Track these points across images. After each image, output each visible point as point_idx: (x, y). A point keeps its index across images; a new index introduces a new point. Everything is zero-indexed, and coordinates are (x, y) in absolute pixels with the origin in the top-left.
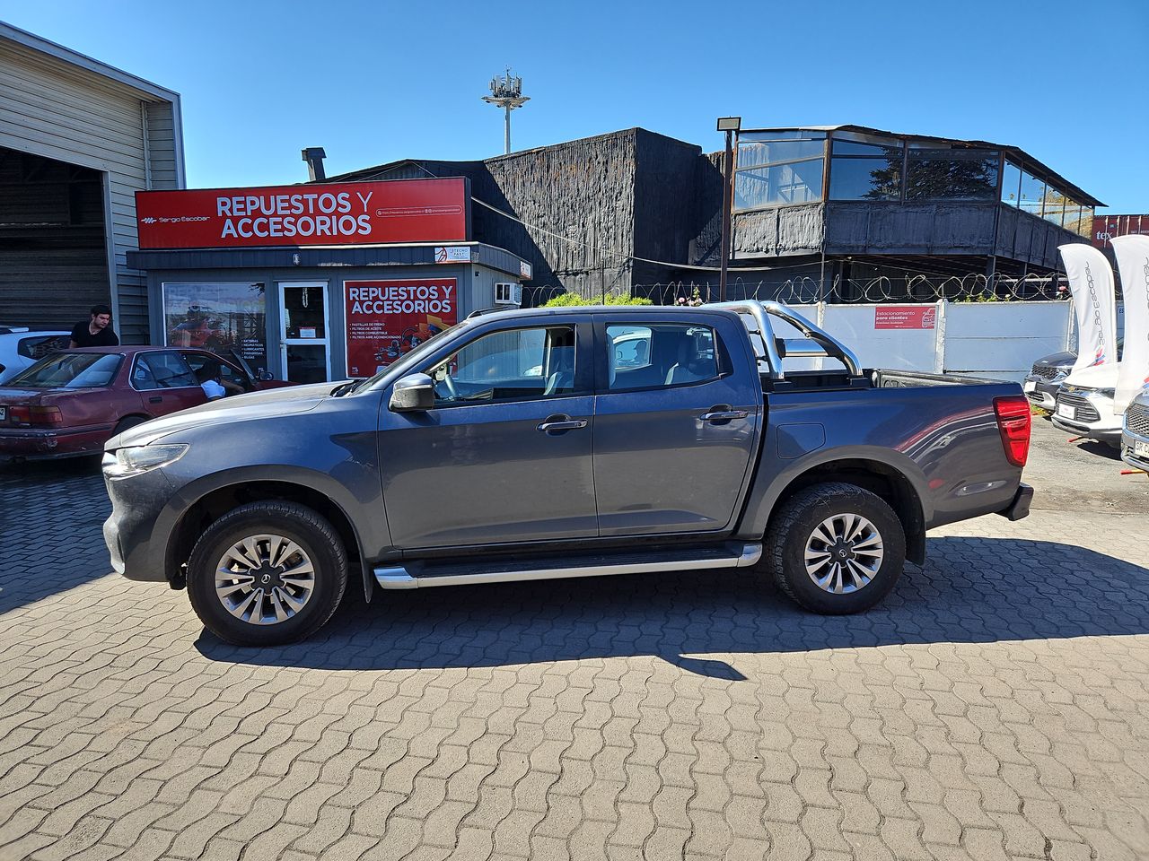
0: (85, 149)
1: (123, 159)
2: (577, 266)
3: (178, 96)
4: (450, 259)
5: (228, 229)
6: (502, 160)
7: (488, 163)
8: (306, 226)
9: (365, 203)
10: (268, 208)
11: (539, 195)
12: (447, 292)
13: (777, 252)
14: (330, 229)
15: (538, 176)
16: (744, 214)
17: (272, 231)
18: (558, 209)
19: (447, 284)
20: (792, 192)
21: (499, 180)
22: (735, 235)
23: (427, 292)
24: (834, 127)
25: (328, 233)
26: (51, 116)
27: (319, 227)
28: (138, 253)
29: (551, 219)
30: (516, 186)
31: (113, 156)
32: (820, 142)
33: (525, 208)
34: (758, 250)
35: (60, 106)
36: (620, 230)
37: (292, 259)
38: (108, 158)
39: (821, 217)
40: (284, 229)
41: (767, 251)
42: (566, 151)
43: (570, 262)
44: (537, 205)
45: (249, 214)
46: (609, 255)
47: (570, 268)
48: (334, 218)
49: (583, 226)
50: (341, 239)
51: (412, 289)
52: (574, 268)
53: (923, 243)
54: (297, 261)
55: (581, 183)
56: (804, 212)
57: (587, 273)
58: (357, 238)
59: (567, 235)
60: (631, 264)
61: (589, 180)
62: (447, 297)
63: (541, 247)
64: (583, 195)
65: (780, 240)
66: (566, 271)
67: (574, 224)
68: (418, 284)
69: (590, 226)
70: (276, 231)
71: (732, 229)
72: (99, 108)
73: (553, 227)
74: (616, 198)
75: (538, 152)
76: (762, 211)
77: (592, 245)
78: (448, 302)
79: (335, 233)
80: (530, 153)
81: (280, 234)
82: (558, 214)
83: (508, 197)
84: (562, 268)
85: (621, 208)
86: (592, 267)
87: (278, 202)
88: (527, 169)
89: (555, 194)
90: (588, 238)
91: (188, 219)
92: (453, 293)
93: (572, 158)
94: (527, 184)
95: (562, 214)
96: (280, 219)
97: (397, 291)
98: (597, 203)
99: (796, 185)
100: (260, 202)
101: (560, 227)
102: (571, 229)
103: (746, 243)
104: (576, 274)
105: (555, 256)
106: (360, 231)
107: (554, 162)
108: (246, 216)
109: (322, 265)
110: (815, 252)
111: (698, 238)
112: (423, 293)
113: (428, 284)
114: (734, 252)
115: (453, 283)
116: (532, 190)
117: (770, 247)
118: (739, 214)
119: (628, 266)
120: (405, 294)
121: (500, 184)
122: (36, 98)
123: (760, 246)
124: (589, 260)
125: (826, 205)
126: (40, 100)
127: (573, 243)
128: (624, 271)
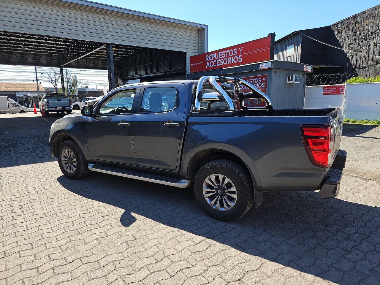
0: (181, 46)
1: (192, 47)
2: (364, 65)
3: (207, 26)
4: (264, 68)
5: (208, 65)
6: (337, 24)
7: (332, 26)
8: (225, 61)
9: (241, 51)
10: (217, 57)
11: (352, 36)
12: (264, 80)
14: (231, 61)
15: (351, 27)
17: (217, 64)
18: (359, 40)
19: (264, 77)
21: (336, 32)
23: (258, 80)
25: (231, 63)
26: (173, 39)
27: (229, 61)
28: (190, 74)
29: (355, 45)
30: (342, 34)
31: (189, 47)
33: (345, 42)
35: (175, 35)
37: (221, 72)
38: (188, 48)
40: (220, 63)
42: (364, 15)
43: (361, 63)
44: (350, 40)
45: (212, 59)
47: (361, 66)
48: (232, 57)
49: (369, 46)
50: (234, 64)
51: (253, 80)
52: (363, 66)
54: (222, 73)
55: (370, 28)
57: (369, 67)
58: (239, 63)
59: (361, 51)
61: (374, 25)
62: (264, 82)
63: (350, 58)
64: (370, 32)
66: (359, 67)
67: (365, 46)
68: (255, 78)
69: (372, 46)
70: (218, 64)
72: (185, 34)
73: (356, 49)
75: (352, 17)
77: (372, 54)
78: (264, 83)
79: (232, 63)
80: (349, 18)
81: (219, 65)
82: (358, 42)
83: (338, 39)
84: (358, 66)
86: (371, 64)
87: (219, 54)
88: (347, 26)
89: (358, 33)
90: (370, 52)
91: (200, 63)
92: (266, 80)
93: (367, 17)
94: (347, 32)
95: (360, 42)
96: (219, 60)
97: (249, 81)
98: (376, 35)
100: (215, 55)
101: (359, 48)
102: (364, 48)
104: (364, 68)
105: (355, 61)
106: (239, 61)
107: (359, 20)
108: (212, 60)
109: (228, 74)
112: (257, 81)
113: (258, 78)
115: (266, 76)
116: (349, 34)
120: (251, 82)
121: (336, 34)
122: (169, 34)
124: (370, 62)
126: (170, 35)
127: (363, 54)
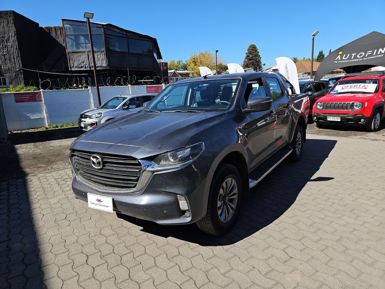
13: (90, 68)
16: (73, 53)
20: (86, 46)
22: (70, 61)
24: (105, 24)
32: (100, 28)
34: (81, 67)
36: (12, 56)
39: (105, 56)
41: (86, 68)
46: (7, 67)
53: (137, 67)
56: (98, 54)
60: (22, 71)
65: (90, 64)
71: (68, 59)
74: (7, 41)
76: (80, 52)
85: (10, 46)
99: (87, 44)
103: (76, 64)
110: (105, 68)
111: (46, 62)
114: (71, 68)
117: (86, 66)
118: (70, 53)
119: (21, 72)
123: (82, 66)
125: (106, 51)
128: (18, 74)
